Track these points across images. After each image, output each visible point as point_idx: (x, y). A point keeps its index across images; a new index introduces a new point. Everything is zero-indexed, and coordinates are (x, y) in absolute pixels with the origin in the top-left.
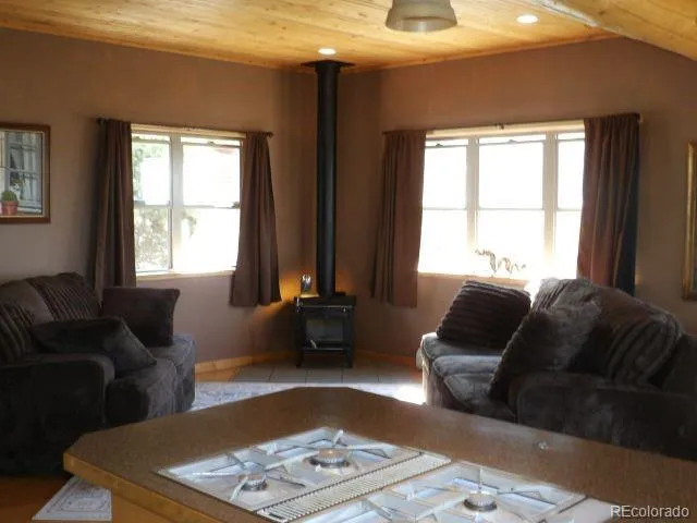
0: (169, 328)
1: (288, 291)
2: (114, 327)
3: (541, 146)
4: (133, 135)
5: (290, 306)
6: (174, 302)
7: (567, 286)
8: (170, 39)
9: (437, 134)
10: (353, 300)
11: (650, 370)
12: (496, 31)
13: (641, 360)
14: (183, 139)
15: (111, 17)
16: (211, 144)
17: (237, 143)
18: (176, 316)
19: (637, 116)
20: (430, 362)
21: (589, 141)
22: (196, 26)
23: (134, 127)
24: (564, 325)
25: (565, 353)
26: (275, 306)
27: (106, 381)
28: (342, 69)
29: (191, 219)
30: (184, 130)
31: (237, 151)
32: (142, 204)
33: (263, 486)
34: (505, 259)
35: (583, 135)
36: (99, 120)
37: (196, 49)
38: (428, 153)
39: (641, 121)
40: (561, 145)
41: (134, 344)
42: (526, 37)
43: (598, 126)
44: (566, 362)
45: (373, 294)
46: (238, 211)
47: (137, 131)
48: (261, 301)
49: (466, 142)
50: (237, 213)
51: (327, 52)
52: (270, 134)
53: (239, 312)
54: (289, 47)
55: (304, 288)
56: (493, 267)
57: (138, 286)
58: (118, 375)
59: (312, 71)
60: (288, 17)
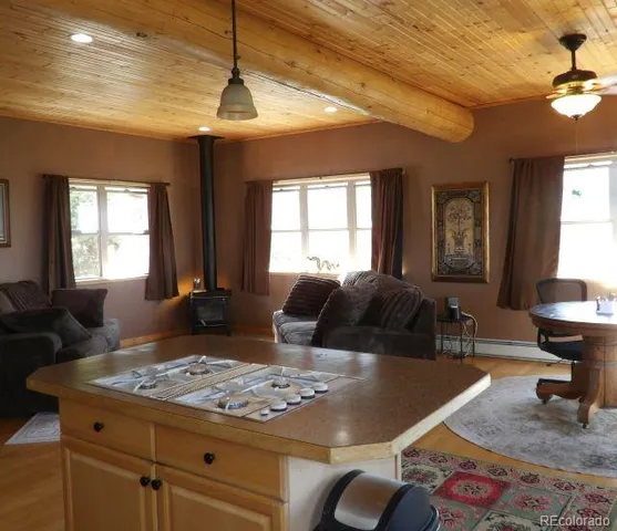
0: (101, 315)
1: (185, 289)
2: (59, 313)
3: (345, 189)
4: (71, 186)
5: (186, 298)
6: (104, 298)
7: (363, 275)
8: (94, 120)
9: (280, 183)
10: (229, 293)
11: (406, 321)
12: (313, 117)
13: (399, 315)
14: (107, 188)
15: (51, 105)
16: (127, 191)
17: (145, 190)
18: (105, 307)
19: (401, 170)
20: (278, 327)
21: (374, 186)
22: (113, 112)
23: (70, 180)
24: (354, 297)
25: (356, 314)
26: (175, 299)
27: (56, 350)
28: (216, 141)
29: (116, 244)
30: (107, 182)
31: (146, 196)
32: (79, 233)
33: (154, 386)
34: (326, 262)
35: (369, 182)
36: (44, 176)
37: (112, 127)
38: (274, 195)
39: (404, 172)
40: (357, 189)
41: (76, 325)
42: (332, 121)
43: (378, 176)
44: (357, 320)
45: (242, 288)
46: (148, 237)
47: (73, 183)
48: (166, 296)
49: (299, 187)
50: (147, 239)
51: (204, 129)
52: (168, 184)
53: (151, 304)
54: (178, 127)
55: (196, 286)
56: (319, 266)
57: (78, 288)
58: (64, 346)
59: (196, 142)
60: (175, 106)
